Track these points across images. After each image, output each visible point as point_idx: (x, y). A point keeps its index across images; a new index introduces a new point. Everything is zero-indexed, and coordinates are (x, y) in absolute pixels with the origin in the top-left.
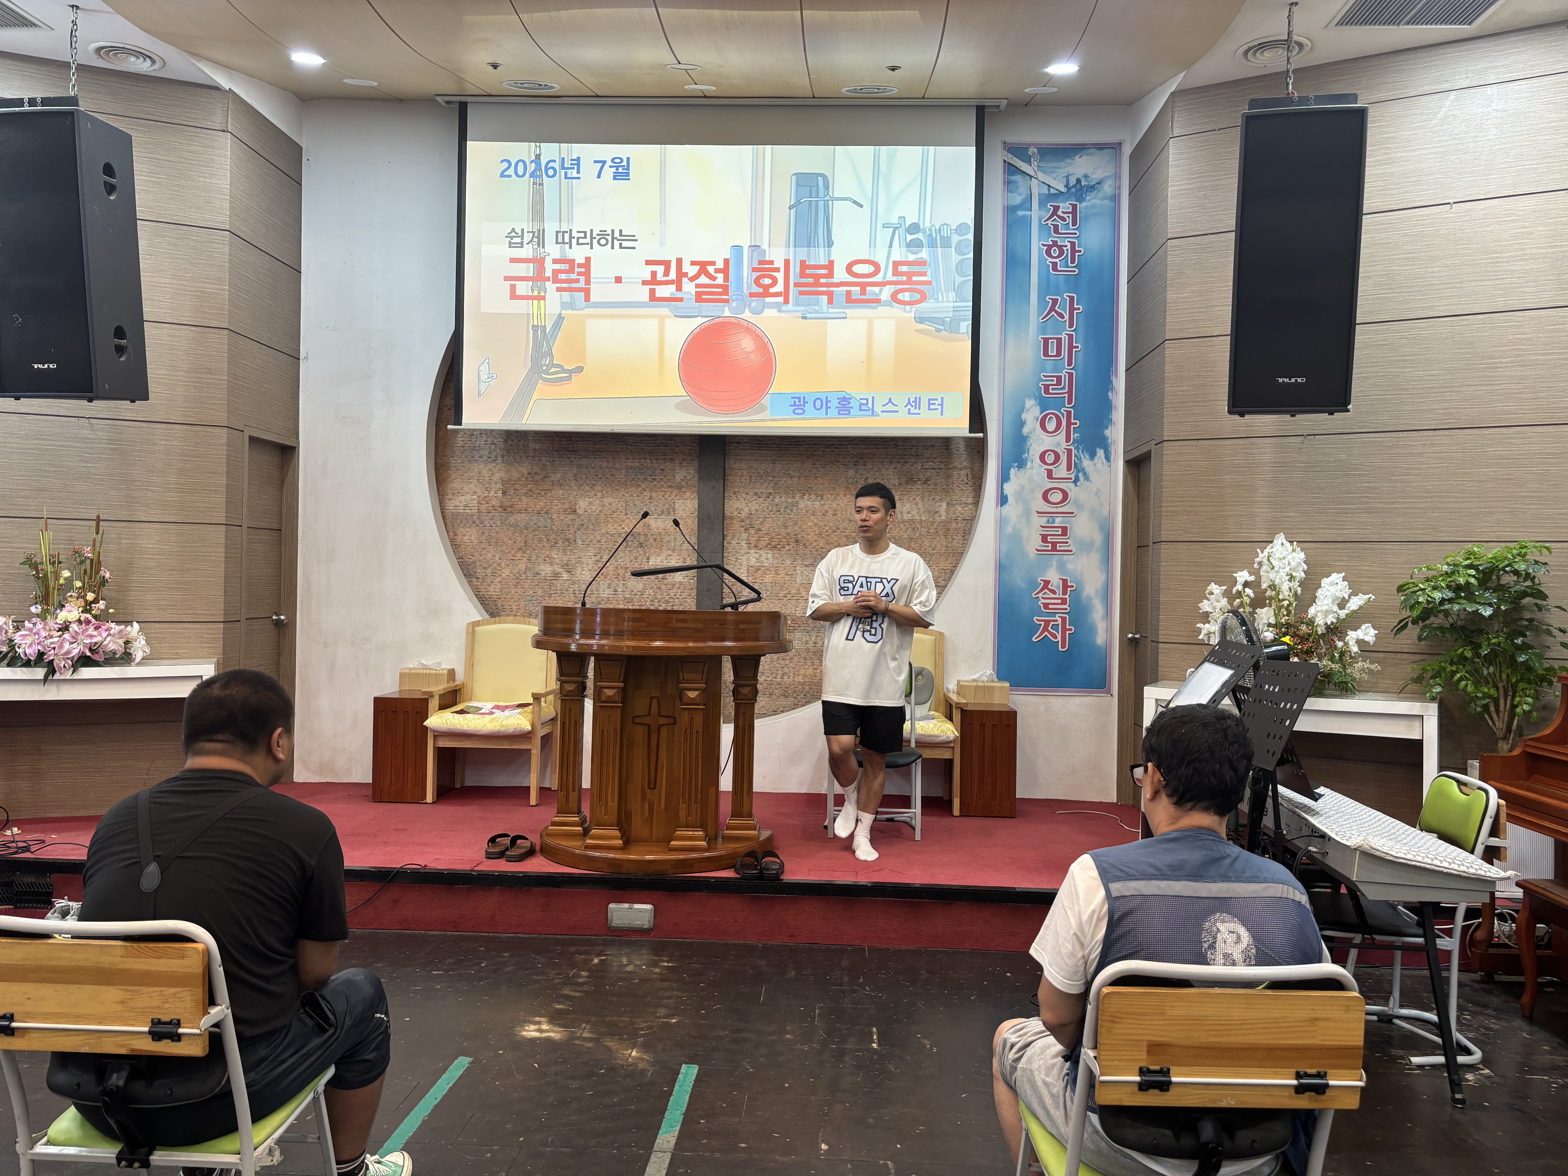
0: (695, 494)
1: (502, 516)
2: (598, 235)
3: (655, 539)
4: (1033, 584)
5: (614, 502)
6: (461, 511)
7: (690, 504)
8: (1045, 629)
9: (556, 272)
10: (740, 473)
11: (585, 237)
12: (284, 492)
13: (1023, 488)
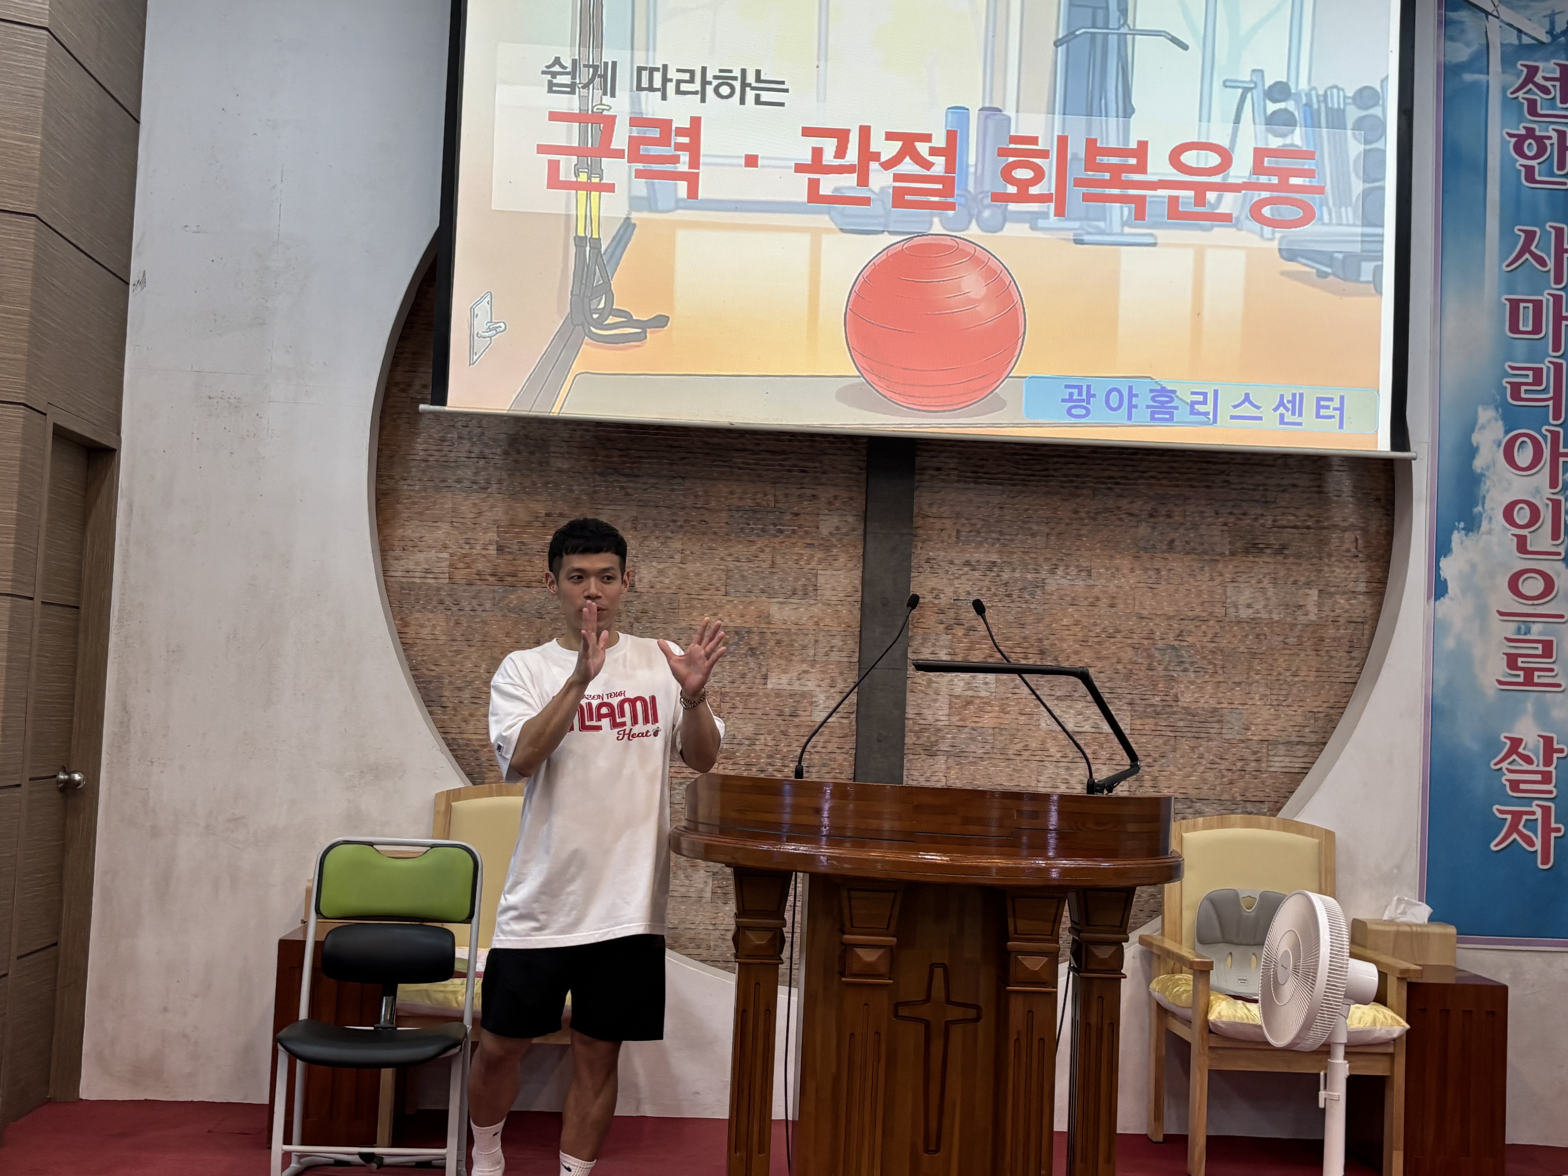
0: (855, 561)
1: (494, 591)
2: (715, 77)
3: (778, 642)
4: (1491, 745)
5: (705, 571)
6: (418, 581)
7: (846, 578)
8: (1514, 828)
9: (635, 143)
10: (938, 525)
11: (692, 81)
12: (89, 534)
13: (1473, 566)
